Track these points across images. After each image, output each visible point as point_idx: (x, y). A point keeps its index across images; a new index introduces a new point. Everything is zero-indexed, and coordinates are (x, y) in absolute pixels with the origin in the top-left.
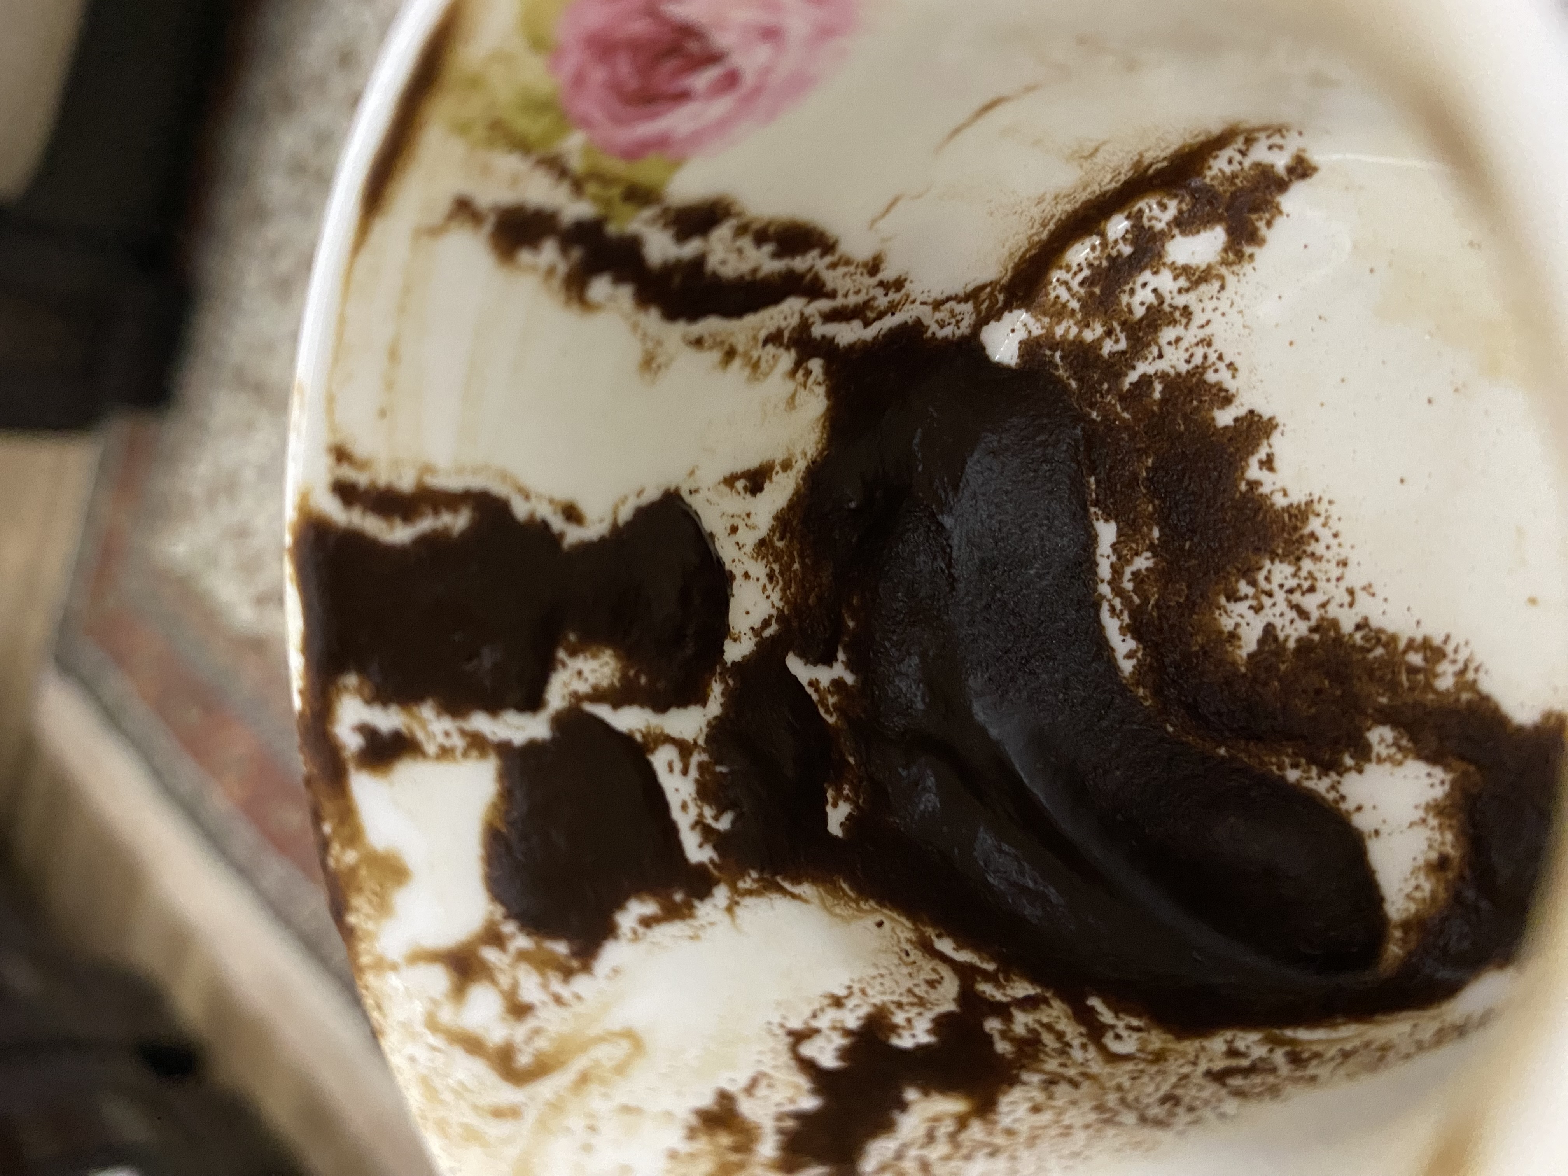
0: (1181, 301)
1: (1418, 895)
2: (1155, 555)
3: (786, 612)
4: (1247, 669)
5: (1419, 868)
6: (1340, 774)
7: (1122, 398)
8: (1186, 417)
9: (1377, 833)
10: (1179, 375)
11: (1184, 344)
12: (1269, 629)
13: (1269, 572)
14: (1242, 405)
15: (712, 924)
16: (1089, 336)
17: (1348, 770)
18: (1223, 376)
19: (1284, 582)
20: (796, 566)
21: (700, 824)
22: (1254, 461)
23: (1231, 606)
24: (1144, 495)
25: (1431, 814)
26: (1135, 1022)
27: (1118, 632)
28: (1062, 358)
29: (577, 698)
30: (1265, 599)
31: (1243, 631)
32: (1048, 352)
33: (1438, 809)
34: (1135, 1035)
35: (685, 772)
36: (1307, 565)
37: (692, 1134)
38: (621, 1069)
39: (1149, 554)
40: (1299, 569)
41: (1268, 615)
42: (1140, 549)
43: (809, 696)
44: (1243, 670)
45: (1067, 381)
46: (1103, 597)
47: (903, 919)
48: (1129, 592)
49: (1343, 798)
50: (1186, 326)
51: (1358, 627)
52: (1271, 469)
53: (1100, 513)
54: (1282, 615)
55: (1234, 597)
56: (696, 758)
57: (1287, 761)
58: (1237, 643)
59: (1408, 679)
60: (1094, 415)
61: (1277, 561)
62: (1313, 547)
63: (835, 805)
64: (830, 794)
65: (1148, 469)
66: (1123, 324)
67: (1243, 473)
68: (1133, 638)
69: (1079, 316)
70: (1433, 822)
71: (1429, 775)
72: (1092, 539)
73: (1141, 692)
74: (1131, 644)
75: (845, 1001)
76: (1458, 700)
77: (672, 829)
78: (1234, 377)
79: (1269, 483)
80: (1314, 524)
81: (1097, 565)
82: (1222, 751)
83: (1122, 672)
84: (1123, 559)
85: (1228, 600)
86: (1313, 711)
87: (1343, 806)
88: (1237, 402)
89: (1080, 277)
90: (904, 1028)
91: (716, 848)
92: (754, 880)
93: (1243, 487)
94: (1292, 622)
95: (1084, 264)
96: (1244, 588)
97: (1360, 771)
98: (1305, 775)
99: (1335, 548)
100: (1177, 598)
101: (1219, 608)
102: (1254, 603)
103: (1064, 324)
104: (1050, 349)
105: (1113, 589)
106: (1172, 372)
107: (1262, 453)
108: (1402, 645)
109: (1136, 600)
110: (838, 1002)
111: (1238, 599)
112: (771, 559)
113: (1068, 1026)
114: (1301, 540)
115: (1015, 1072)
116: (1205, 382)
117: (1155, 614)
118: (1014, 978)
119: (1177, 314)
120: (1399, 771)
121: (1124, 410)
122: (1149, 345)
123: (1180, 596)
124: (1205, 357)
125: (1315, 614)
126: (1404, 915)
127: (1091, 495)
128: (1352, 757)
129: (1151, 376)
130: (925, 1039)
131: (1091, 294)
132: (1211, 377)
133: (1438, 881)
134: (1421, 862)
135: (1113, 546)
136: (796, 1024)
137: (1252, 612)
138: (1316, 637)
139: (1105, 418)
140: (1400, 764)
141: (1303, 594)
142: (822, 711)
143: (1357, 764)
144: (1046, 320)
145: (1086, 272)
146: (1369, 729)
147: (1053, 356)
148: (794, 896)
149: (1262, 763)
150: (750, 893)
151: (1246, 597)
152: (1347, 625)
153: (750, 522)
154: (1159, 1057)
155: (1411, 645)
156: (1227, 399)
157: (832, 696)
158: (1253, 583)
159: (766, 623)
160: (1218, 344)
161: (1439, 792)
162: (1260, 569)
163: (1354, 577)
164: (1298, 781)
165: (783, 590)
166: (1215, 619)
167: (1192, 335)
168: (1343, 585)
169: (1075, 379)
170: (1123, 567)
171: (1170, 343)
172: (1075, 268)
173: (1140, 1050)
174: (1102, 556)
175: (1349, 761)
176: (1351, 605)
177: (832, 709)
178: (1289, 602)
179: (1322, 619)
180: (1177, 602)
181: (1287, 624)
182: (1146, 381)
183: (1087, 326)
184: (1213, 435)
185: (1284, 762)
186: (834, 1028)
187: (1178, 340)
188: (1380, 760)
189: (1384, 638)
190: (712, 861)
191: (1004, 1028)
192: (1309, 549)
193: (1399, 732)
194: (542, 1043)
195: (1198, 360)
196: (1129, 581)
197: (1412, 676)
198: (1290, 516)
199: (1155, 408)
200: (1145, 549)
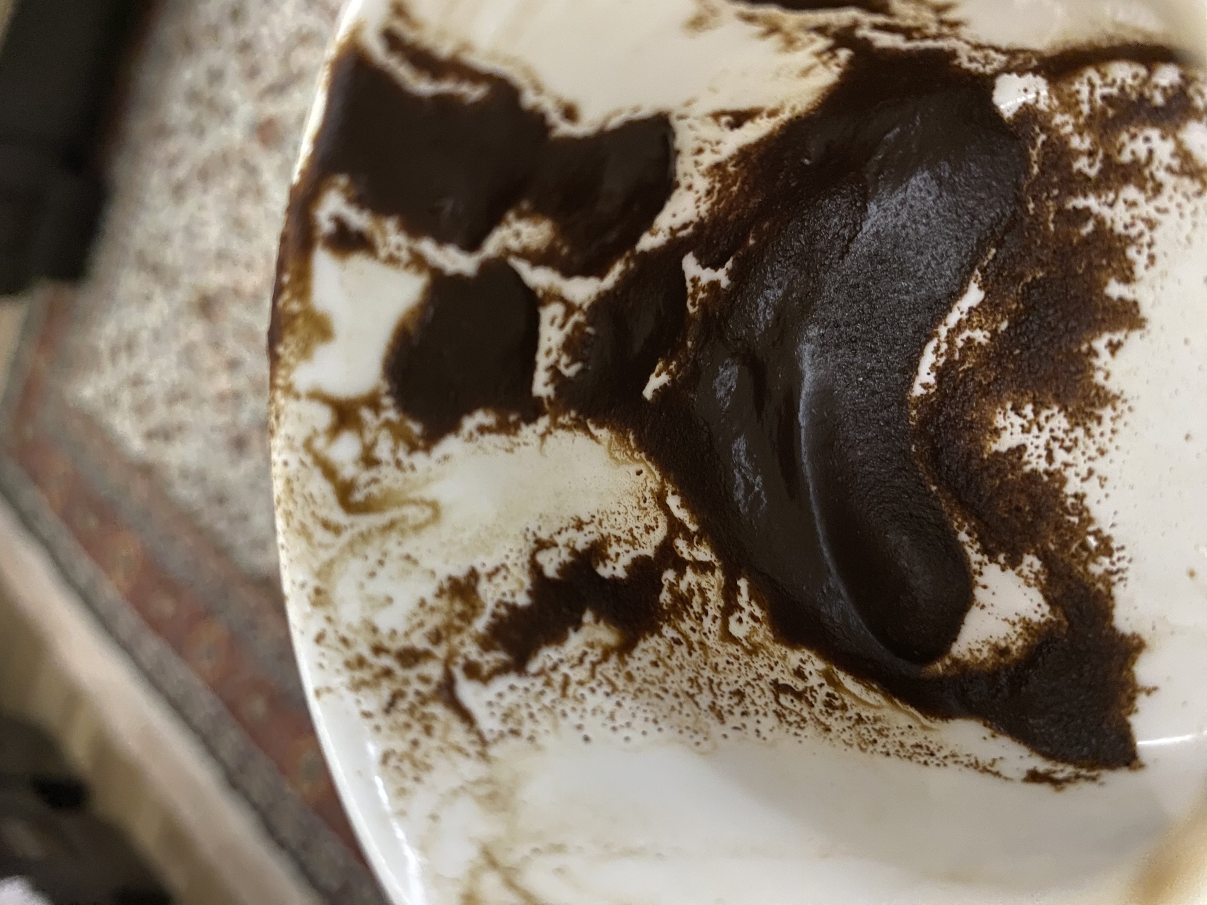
0: (1161, 175)
1: (977, 654)
2: (991, 339)
3: (706, 221)
4: (988, 459)
5: (989, 643)
6: (990, 561)
7: (1060, 211)
8: (1090, 265)
9: (983, 607)
10: (1112, 230)
11: (1135, 211)
12: (1021, 449)
13: (1053, 415)
14: (1134, 292)
15: (526, 444)
16: (1076, 142)
17: (997, 562)
18: (1140, 260)
19: (1056, 430)
20: (735, 189)
21: (554, 369)
22: (1106, 337)
23: (1011, 414)
24: (1017, 294)
25: (1021, 624)
26: (758, 613)
27: (929, 365)
28: (1044, 143)
29: (508, 252)
30: (1035, 429)
31: (1005, 435)
32: (1037, 129)
33: (1027, 625)
34: (752, 623)
35: (562, 326)
36: (1079, 432)
37: (440, 594)
38: (418, 528)
39: (988, 335)
40: (1072, 430)
41: (1027, 439)
42: (986, 327)
43: (686, 289)
44: (985, 456)
45: (1033, 163)
46: (937, 334)
47: (657, 473)
48: (957, 346)
49: (981, 574)
50: (1148, 200)
51: (1076, 496)
52: (1113, 353)
53: (980, 279)
54: (1037, 447)
55: (1017, 409)
56: (577, 317)
57: (967, 527)
58: (996, 439)
59: (1076, 549)
60: (1031, 206)
61: (1062, 414)
62: (1093, 426)
63: (658, 375)
64: (660, 365)
65: (1034, 278)
66: (1107, 157)
67: (1092, 339)
68: (935, 378)
69: (1081, 120)
70: (1018, 629)
71: (1039, 605)
72: (960, 292)
73: (914, 413)
74: (931, 379)
75: (584, 527)
76: (1094, 584)
77: (531, 366)
78: (1147, 267)
79: (1104, 359)
80: (1107, 413)
81: (951, 311)
82: (934, 488)
83: (912, 391)
84: (970, 323)
85: (1012, 409)
86: (1006, 515)
87: (977, 578)
88: (1133, 286)
89: (1107, 91)
90: (612, 560)
91: (556, 389)
92: (571, 419)
93: (1084, 348)
94: (1039, 456)
95: (1119, 82)
96: (1028, 410)
97: (1003, 570)
98: (970, 544)
99: (1105, 439)
100: (982, 379)
101: (1003, 408)
102: (1027, 425)
103: (1067, 117)
104: (1041, 129)
105: (947, 337)
106: (1109, 223)
107: (1117, 337)
108: (1091, 528)
109: (957, 356)
110: (580, 525)
111: (1019, 414)
112: (717, 178)
113: (715, 597)
114: (1090, 416)
115: (661, 623)
116: (1124, 253)
117: (961, 375)
118: (704, 543)
119: (1150, 185)
120: (1025, 588)
121: (1054, 222)
122: (1110, 189)
123: (985, 379)
124: (1141, 234)
125: (1057, 465)
126: (959, 656)
127: (984, 260)
128: (1005, 558)
129: (1091, 214)
130: (621, 573)
131: (1104, 112)
132: (1131, 252)
133: (993, 658)
134: (993, 641)
135: (971, 310)
136: (544, 535)
137: (1020, 429)
138: (1046, 478)
139: (1036, 216)
140: (1029, 586)
141: (1061, 447)
142: (689, 301)
143: (1005, 565)
144: (1056, 102)
145: (1115, 91)
146: (1028, 554)
147: (1038, 135)
148: (593, 437)
149: (951, 515)
150: (563, 427)
151: (1025, 417)
152: (1070, 489)
153: (716, 148)
154: (754, 650)
155: (1097, 534)
156: (1127, 278)
157: (704, 293)
158: (1036, 413)
159: (685, 226)
160: (1158, 234)
161: (1036, 618)
162: (1048, 408)
163: (1101, 466)
164: (963, 543)
165: (713, 205)
166: (995, 413)
167: (1147, 209)
168: (1090, 464)
169: (1039, 168)
170: (965, 328)
171: (1125, 202)
172: (1109, 80)
173: (746, 638)
174: (959, 308)
175: (1001, 558)
176: (1083, 480)
177: (697, 302)
178: (1048, 444)
179: (1059, 471)
180: (980, 381)
181: (1035, 455)
182: (1085, 214)
183: (1081, 134)
184: (1097, 295)
185: (964, 526)
186: (567, 546)
187: (1133, 204)
188: (1019, 574)
189: (1085, 514)
190: (549, 397)
191: (675, 582)
192: (1089, 424)
193: (1044, 571)
194: (374, 489)
195: (1133, 232)
196: (962, 340)
197: (1080, 550)
198: (1097, 394)
199: (1075, 241)
200: (989, 329)
